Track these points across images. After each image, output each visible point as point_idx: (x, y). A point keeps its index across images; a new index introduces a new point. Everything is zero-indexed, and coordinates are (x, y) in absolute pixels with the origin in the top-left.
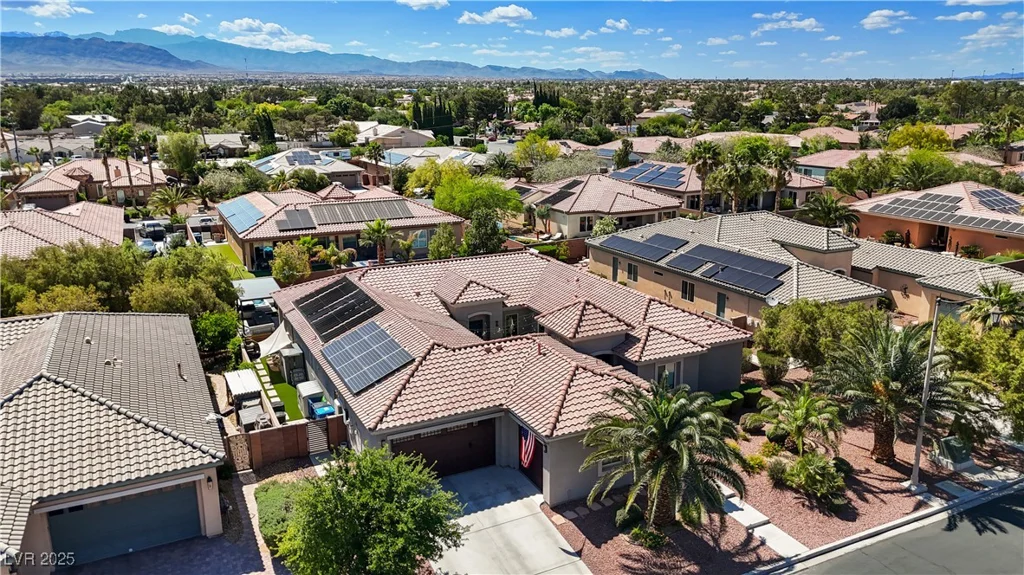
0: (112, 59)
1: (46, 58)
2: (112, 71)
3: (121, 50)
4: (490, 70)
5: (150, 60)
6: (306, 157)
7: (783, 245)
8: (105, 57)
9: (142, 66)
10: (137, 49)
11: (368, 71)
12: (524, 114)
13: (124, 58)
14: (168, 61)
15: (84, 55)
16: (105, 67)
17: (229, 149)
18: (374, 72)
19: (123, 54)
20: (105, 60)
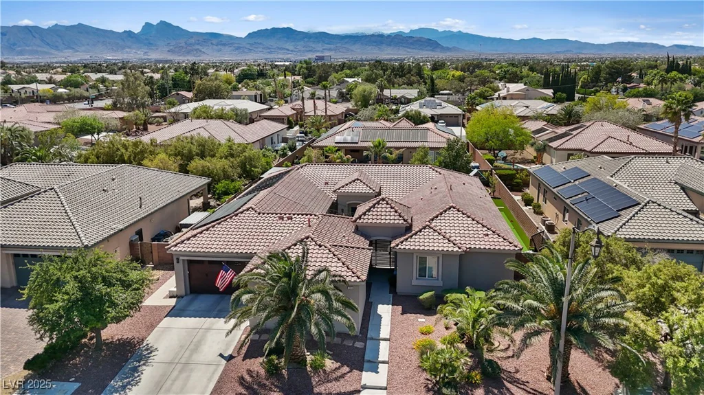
0: (405, 47)
1: (370, 48)
2: (404, 55)
3: (410, 41)
4: (676, 48)
5: (427, 46)
6: (432, 103)
7: (683, 188)
8: (401, 46)
9: (421, 51)
10: (420, 41)
11: (570, 51)
12: (653, 80)
13: (412, 46)
14: (435, 48)
15: (390, 45)
16: (400, 52)
17: (408, 99)
18: (575, 51)
19: (412, 44)
20: (401, 48)
